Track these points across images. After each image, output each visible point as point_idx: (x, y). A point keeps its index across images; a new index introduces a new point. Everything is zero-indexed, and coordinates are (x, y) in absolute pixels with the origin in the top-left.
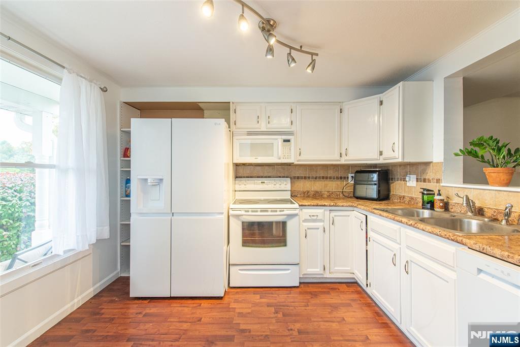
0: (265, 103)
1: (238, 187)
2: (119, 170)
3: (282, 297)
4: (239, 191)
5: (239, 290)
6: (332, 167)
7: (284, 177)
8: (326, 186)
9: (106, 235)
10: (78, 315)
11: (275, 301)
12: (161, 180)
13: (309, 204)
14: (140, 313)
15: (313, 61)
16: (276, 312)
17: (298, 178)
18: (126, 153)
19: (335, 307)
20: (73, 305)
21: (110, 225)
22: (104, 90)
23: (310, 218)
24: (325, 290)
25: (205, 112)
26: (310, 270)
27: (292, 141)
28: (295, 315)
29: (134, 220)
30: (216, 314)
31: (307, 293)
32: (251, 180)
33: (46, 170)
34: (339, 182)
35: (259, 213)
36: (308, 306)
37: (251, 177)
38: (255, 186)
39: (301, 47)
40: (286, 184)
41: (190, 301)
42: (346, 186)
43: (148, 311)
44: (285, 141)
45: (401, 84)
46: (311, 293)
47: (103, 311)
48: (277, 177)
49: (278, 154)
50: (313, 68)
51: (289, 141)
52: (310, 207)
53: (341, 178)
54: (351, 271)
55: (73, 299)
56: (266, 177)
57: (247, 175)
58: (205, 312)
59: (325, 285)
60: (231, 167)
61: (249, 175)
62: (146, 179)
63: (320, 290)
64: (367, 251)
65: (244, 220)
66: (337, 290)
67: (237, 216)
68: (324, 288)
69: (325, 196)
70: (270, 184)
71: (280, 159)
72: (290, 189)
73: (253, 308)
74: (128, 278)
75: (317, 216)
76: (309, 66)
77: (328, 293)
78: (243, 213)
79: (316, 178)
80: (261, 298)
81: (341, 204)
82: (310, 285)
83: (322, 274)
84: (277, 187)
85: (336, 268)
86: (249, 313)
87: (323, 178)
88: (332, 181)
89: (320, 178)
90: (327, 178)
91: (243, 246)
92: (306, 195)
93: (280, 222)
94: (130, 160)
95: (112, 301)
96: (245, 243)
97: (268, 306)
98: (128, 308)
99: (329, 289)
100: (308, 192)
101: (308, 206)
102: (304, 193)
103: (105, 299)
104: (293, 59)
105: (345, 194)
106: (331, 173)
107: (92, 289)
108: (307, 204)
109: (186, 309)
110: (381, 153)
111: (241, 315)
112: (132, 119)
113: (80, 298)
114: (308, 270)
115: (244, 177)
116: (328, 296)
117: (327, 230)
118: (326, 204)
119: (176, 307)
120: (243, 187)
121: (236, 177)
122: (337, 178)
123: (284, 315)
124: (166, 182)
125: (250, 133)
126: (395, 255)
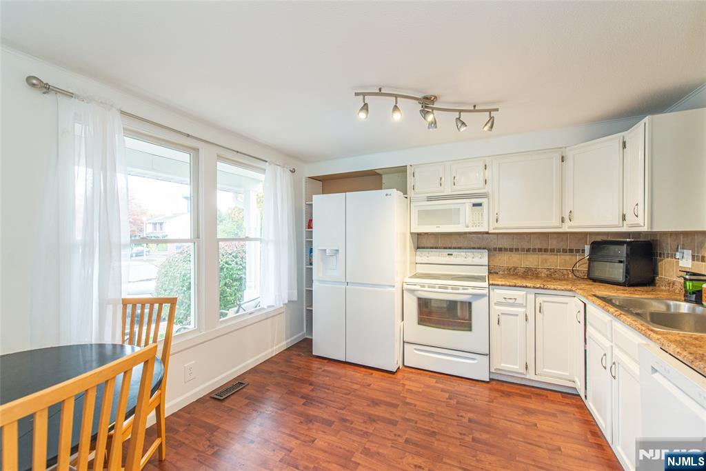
0: (449, 161)
1: (419, 259)
2: (304, 240)
3: (463, 387)
4: (421, 264)
5: (414, 370)
6: (555, 236)
7: (479, 248)
8: (545, 261)
9: (295, 298)
10: (276, 360)
11: (453, 389)
12: (337, 250)
13: (503, 283)
14: (319, 368)
15: (492, 118)
16: (450, 398)
17: (500, 250)
18: (310, 226)
19: (528, 411)
20: (273, 351)
21: (298, 290)
22: (293, 171)
23: (504, 301)
24: (524, 393)
25: (383, 176)
26: (504, 366)
27: (485, 206)
28: (472, 406)
29: (316, 286)
30: (385, 384)
31: (497, 390)
32: (436, 251)
33: (253, 242)
34: (567, 257)
35: (437, 290)
36: (492, 402)
37: (436, 248)
38: (440, 258)
39: (475, 106)
40: (482, 258)
41: (363, 369)
42: (580, 262)
43: (326, 368)
44: (475, 205)
45: (647, 119)
46: (503, 392)
47: (293, 361)
48: (470, 249)
49: (466, 221)
50: (492, 127)
51: (480, 205)
52: (503, 287)
53: (571, 251)
54: (572, 379)
55: (272, 346)
56: (455, 248)
57: (432, 246)
58: (375, 381)
59: (528, 388)
60: (408, 237)
61: (434, 246)
62: (325, 250)
63: (518, 391)
64: (585, 351)
65: (420, 296)
66: (544, 397)
67: (412, 291)
68: (526, 391)
69: (543, 275)
70: (460, 257)
71: (468, 227)
72: (487, 264)
73: (424, 389)
74: (311, 340)
75: (515, 299)
76: (486, 125)
77: (529, 397)
78: (417, 287)
79: (528, 250)
80: (436, 382)
81: (553, 287)
82: (505, 384)
83: (523, 374)
84: (469, 260)
85: (545, 370)
86: (419, 392)
87: (540, 250)
88: (555, 255)
89: (534, 250)
90: (546, 250)
91: (419, 324)
92: (513, 273)
93: (466, 302)
94: (312, 231)
95: (300, 355)
96: (421, 321)
97: (442, 391)
98: (312, 363)
99: (532, 393)
100: (515, 268)
101: (502, 285)
102: (509, 270)
103: (295, 352)
104: (463, 123)
105: (578, 274)
106: (553, 244)
107: (285, 343)
108: (500, 283)
109: (358, 375)
110: (624, 218)
111: (410, 391)
112: (314, 196)
113: (277, 347)
114: (502, 365)
115: (427, 248)
116: (528, 400)
117: (531, 318)
118: (529, 285)
119: (350, 372)
120: (425, 259)
121: (418, 248)
122: (565, 251)
123: (458, 403)
124: (341, 253)
125: (430, 199)
126: (605, 355)
